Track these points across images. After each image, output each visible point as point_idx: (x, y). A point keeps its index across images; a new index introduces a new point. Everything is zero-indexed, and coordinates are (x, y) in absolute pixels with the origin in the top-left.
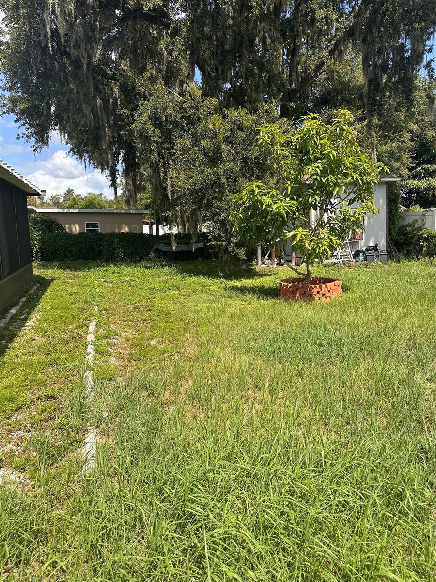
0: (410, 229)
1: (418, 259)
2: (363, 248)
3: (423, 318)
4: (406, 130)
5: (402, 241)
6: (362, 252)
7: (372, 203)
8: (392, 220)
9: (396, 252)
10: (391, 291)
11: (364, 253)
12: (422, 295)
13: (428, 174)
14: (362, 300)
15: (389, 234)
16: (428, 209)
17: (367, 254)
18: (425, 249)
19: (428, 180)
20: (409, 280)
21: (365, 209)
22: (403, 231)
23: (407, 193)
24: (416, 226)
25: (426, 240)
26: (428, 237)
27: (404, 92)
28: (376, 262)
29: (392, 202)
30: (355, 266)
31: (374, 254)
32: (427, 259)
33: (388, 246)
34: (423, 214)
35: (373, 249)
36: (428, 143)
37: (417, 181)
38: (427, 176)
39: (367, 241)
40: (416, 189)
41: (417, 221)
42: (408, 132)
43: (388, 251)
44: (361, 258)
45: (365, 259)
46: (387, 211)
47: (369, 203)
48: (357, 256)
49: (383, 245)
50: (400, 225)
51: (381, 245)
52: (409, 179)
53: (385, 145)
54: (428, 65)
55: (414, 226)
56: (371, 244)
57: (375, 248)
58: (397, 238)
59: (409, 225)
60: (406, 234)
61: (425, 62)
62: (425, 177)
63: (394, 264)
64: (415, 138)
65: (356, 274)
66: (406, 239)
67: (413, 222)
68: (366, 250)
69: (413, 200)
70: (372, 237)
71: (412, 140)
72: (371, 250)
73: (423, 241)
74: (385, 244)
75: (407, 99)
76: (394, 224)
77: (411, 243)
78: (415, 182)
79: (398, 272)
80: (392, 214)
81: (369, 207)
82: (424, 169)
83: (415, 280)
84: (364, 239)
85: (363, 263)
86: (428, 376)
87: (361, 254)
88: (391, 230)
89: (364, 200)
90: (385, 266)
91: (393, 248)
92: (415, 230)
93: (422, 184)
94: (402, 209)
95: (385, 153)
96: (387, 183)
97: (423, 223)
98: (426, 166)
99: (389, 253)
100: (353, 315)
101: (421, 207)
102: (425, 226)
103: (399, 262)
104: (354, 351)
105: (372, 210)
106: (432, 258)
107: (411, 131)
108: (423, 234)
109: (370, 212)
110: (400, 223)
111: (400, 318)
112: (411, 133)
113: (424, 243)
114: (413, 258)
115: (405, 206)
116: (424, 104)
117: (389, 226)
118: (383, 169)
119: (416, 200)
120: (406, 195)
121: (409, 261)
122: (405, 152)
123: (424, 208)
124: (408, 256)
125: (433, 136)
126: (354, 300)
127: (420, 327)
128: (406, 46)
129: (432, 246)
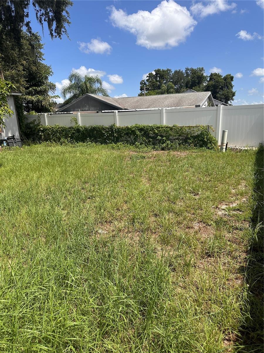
0: (32, 125)
1: (40, 143)
2: (5, 138)
3: (51, 176)
4: (20, 64)
5: (29, 132)
6: (5, 140)
7: (8, 108)
8: (21, 120)
9: (26, 140)
10: (29, 163)
11: (7, 141)
12: (47, 164)
13: (36, 92)
14: (12, 171)
15: (20, 128)
16: (40, 114)
17: (8, 141)
18: (43, 137)
19: (37, 96)
20: (38, 156)
21: (4, 111)
22: (28, 126)
23: (26, 103)
24: (35, 123)
25: (43, 131)
26: (44, 129)
27: (15, 38)
28: (15, 147)
29: (19, 108)
30: (2, 150)
31: (13, 141)
32: (45, 143)
33: (21, 136)
34: (38, 116)
35: (12, 138)
36: (33, 74)
37: (31, 97)
38: (36, 94)
39: (7, 134)
40: (31, 101)
41: (35, 120)
42: (21, 65)
43: (21, 139)
44: (5, 144)
45: (8, 145)
46: (16, 114)
47: (6, 108)
48: (2, 143)
49: (18, 136)
50: (25, 123)
51: (17, 136)
52: (26, 95)
53: (8, 71)
54: (27, 24)
55: (34, 123)
56: (10, 135)
57: (13, 137)
58: (25, 131)
59: (31, 123)
60: (30, 128)
61: (25, 22)
62: (35, 94)
63: (27, 147)
64: (26, 70)
65: (4, 155)
66: (31, 131)
67: (33, 121)
68: (7, 139)
69: (30, 108)
70: (9, 131)
71: (24, 70)
72: (11, 139)
73: (41, 132)
74: (19, 135)
75: (18, 43)
76: (22, 122)
77: (34, 134)
78: (30, 97)
79: (31, 152)
80: (20, 116)
81: (6, 110)
82: (34, 89)
83: (42, 155)
84: (4, 132)
85: (7, 147)
86: (62, 207)
87: (4, 142)
88: (21, 126)
89: (2, 105)
90: (22, 148)
91: (24, 137)
92: (35, 125)
93: (34, 98)
94: (25, 113)
95: (9, 76)
96: (14, 96)
97: (39, 122)
98: (35, 88)
99: (22, 140)
100: (9, 181)
101: (36, 112)
102: (41, 123)
103: (29, 145)
104: (15, 203)
105: (9, 112)
106: (47, 142)
107: (22, 65)
108: (40, 128)
109: (7, 114)
110: (25, 122)
111: (38, 178)
112: (22, 66)
113: (41, 133)
114: (37, 143)
115: (26, 111)
116: (28, 49)
117: (19, 124)
118: (11, 86)
119: (32, 108)
120: (26, 105)
121: (35, 145)
122: (21, 77)
123: (38, 113)
124: (34, 142)
125: (36, 70)
126: (7, 172)
127: (50, 181)
128: (12, 9)
129: (46, 135)
